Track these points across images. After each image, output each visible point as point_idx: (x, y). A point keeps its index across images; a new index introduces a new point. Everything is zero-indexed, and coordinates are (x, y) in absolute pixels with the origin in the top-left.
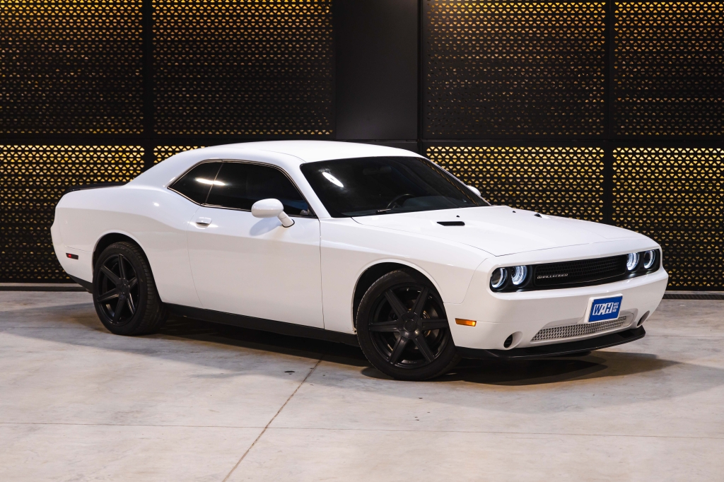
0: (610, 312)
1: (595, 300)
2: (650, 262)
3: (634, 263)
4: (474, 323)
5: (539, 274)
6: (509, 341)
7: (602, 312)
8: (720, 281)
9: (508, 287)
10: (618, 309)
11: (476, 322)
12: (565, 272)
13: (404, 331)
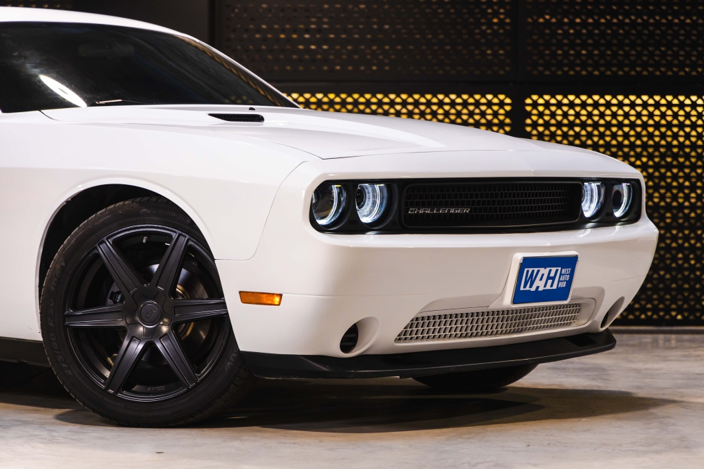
0: (555, 287)
1: (525, 259)
2: (623, 206)
3: (594, 205)
4: (277, 300)
5: (412, 206)
6: (351, 337)
7: (539, 284)
8: (698, 310)
9: (348, 224)
10: (569, 283)
11: (281, 296)
12: (463, 205)
13: (136, 324)
